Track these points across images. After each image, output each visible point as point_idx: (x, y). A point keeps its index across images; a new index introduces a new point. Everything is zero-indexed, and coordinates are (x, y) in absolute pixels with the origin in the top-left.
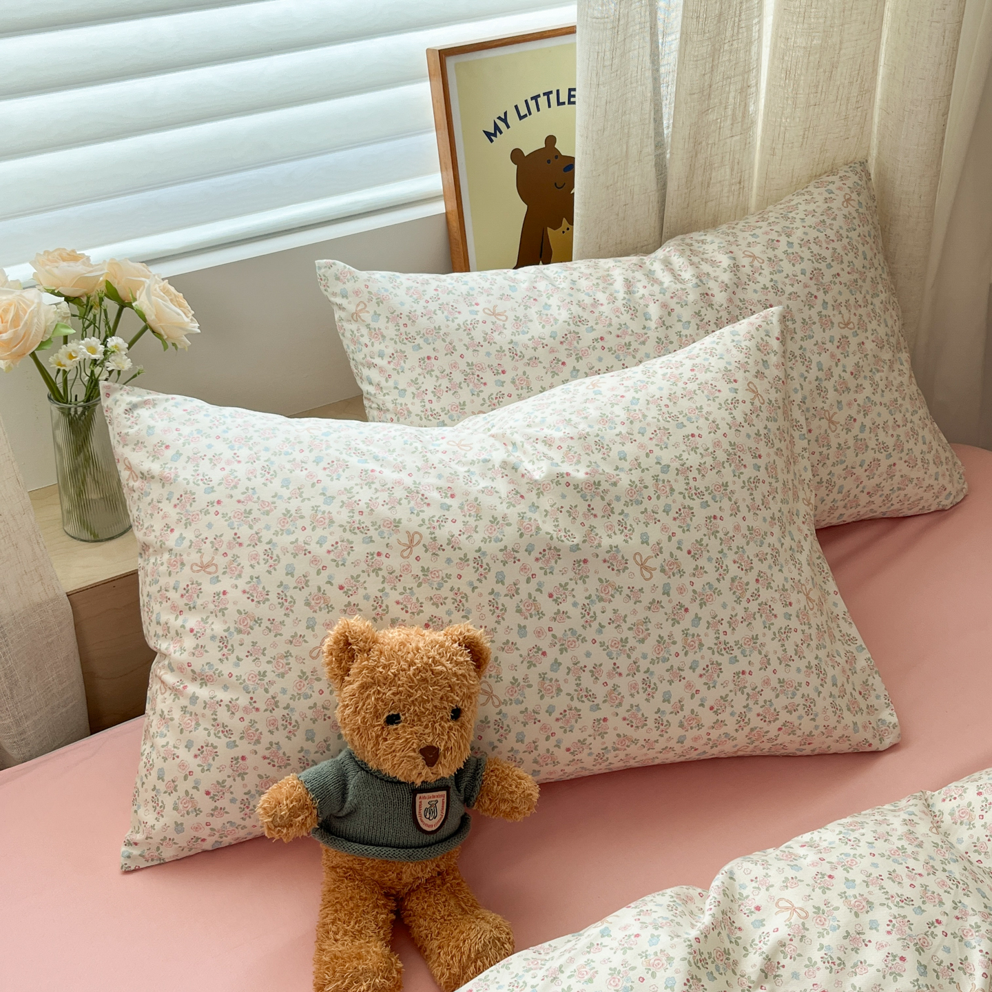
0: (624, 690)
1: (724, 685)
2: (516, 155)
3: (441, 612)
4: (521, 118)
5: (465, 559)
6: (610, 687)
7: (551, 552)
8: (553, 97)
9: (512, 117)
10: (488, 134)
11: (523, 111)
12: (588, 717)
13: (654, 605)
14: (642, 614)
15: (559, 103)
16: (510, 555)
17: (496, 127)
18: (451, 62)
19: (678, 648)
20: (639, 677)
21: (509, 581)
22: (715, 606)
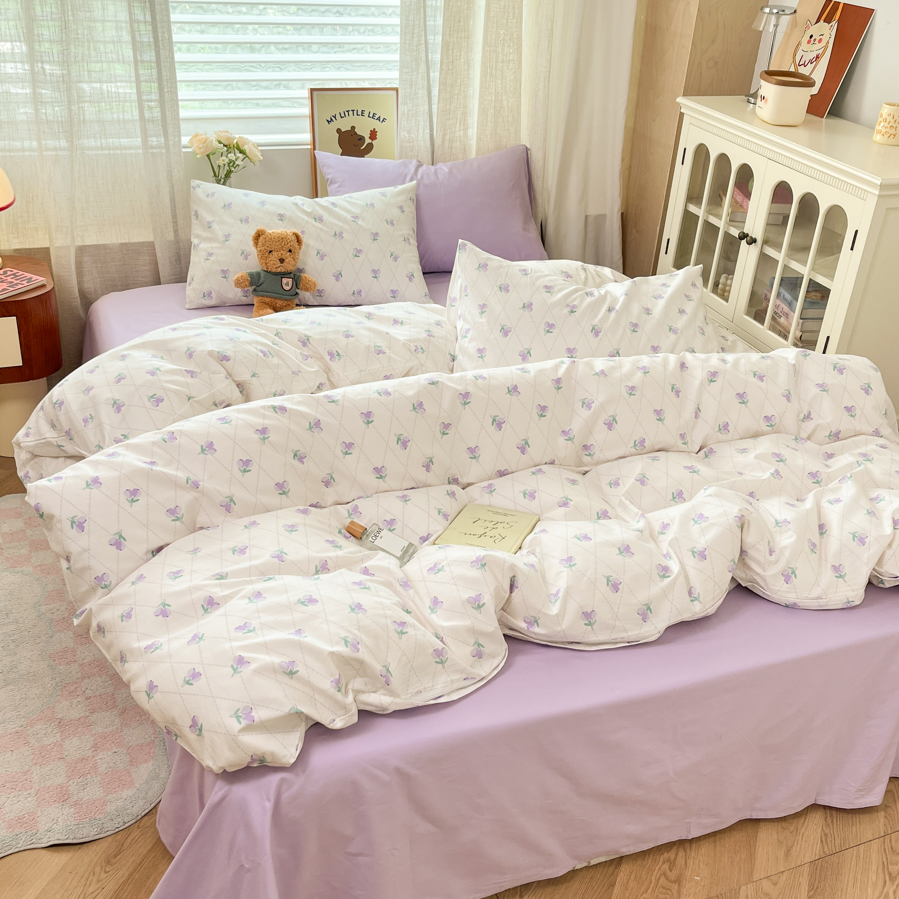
2: (339, 131)
4: (341, 117)
8: (355, 112)
9: (338, 117)
10: (328, 121)
11: (343, 115)
15: (357, 115)
17: (331, 119)
18: (315, 93)
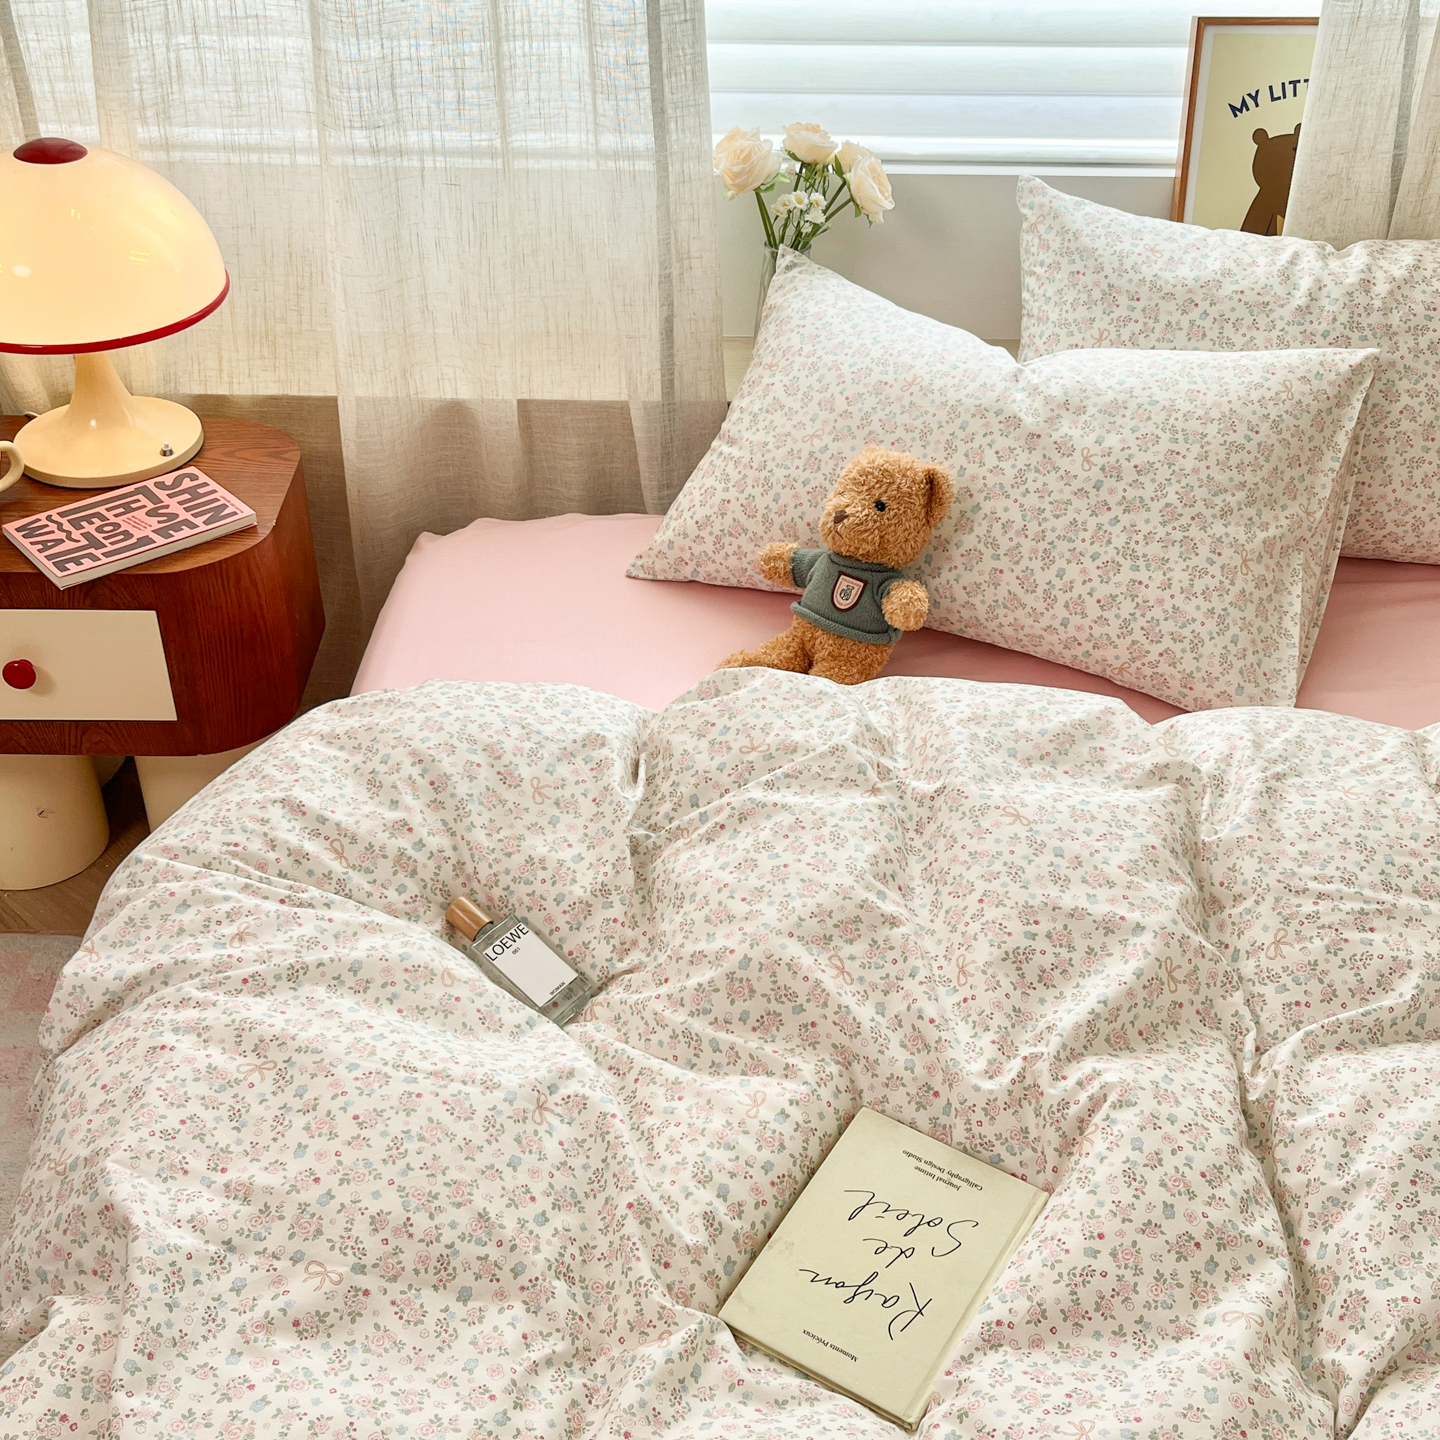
0: (1025, 551)
1: (1118, 585)
2: (1259, 135)
3: (907, 437)
5: (945, 404)
6: (1013, 544)
7: (1013, 422)
12: (988, 564)
13: (1081, 492)
14: (1067, 494)
16: (981, 412)
19: (1087, 535)
20: (1043, 545)
21: (969, 430)
22: (1139, 517)
